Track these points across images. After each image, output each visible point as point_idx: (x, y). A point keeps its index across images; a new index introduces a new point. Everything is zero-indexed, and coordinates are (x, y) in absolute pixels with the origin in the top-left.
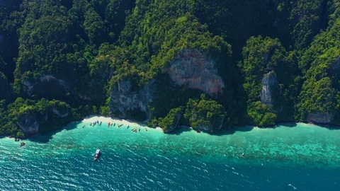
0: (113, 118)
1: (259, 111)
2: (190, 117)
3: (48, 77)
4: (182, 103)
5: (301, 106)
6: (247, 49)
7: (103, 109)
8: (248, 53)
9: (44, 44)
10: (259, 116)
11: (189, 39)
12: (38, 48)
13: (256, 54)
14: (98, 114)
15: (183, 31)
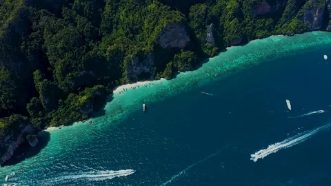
0: (130, 83)
1: (209, 49)
2: (177, 65)
3: (82, 73)
4: (171, 58)
5: (226, 38)
6: (192, 15)
7: (122, 80)
8: (193, 16)
9: (71, 50)
10: (210, 52)
11: (168, 18)
12: (68, 55)
13: (199, 16)
14: (120, 84)
15: (160, 14)
